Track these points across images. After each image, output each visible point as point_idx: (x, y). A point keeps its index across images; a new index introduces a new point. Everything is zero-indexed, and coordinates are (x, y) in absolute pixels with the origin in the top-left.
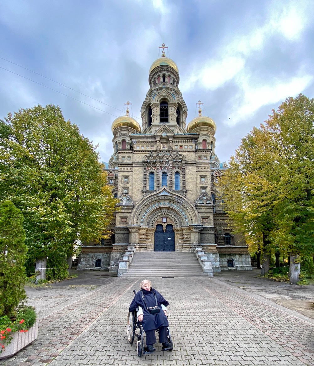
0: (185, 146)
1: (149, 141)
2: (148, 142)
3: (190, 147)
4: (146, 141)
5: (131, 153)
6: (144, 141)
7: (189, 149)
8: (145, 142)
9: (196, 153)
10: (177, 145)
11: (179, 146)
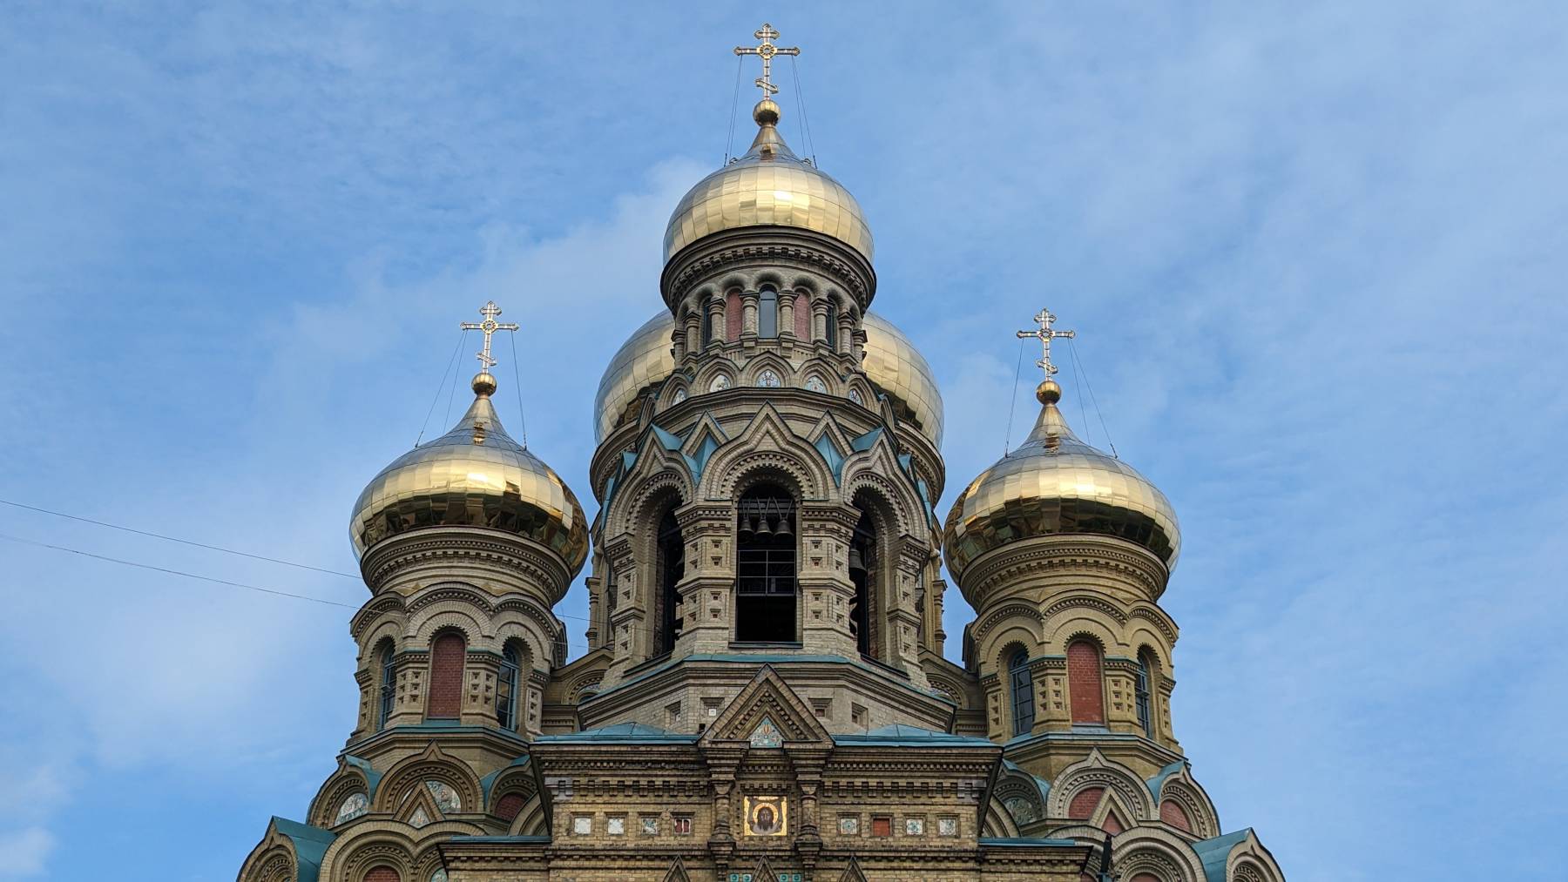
0: (908, 816)
1: (659, 782)
2: (651, 787)
3: (943, 826)
4: (643, 782)
5: (532, 864)
6: (629, 781)
7: (937, 843)
8: (636, 788)
9: (985, 867)
10: (853, 809)
11: (865, 818)
